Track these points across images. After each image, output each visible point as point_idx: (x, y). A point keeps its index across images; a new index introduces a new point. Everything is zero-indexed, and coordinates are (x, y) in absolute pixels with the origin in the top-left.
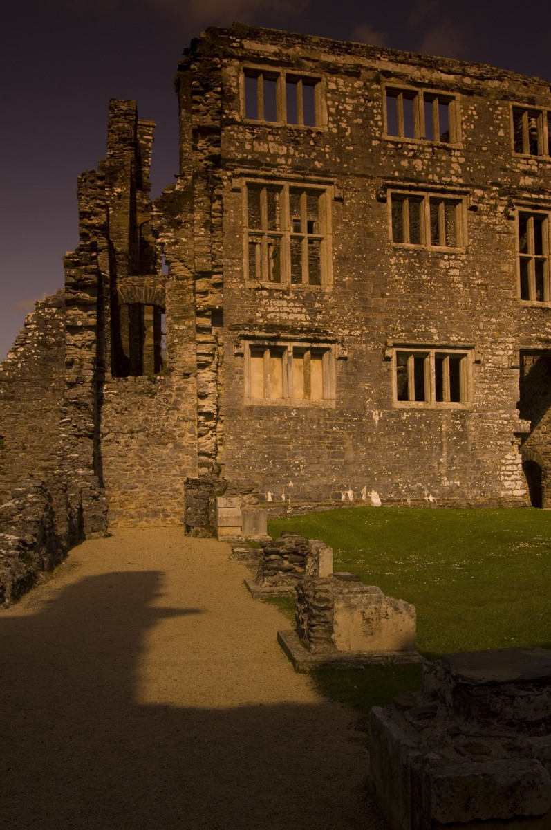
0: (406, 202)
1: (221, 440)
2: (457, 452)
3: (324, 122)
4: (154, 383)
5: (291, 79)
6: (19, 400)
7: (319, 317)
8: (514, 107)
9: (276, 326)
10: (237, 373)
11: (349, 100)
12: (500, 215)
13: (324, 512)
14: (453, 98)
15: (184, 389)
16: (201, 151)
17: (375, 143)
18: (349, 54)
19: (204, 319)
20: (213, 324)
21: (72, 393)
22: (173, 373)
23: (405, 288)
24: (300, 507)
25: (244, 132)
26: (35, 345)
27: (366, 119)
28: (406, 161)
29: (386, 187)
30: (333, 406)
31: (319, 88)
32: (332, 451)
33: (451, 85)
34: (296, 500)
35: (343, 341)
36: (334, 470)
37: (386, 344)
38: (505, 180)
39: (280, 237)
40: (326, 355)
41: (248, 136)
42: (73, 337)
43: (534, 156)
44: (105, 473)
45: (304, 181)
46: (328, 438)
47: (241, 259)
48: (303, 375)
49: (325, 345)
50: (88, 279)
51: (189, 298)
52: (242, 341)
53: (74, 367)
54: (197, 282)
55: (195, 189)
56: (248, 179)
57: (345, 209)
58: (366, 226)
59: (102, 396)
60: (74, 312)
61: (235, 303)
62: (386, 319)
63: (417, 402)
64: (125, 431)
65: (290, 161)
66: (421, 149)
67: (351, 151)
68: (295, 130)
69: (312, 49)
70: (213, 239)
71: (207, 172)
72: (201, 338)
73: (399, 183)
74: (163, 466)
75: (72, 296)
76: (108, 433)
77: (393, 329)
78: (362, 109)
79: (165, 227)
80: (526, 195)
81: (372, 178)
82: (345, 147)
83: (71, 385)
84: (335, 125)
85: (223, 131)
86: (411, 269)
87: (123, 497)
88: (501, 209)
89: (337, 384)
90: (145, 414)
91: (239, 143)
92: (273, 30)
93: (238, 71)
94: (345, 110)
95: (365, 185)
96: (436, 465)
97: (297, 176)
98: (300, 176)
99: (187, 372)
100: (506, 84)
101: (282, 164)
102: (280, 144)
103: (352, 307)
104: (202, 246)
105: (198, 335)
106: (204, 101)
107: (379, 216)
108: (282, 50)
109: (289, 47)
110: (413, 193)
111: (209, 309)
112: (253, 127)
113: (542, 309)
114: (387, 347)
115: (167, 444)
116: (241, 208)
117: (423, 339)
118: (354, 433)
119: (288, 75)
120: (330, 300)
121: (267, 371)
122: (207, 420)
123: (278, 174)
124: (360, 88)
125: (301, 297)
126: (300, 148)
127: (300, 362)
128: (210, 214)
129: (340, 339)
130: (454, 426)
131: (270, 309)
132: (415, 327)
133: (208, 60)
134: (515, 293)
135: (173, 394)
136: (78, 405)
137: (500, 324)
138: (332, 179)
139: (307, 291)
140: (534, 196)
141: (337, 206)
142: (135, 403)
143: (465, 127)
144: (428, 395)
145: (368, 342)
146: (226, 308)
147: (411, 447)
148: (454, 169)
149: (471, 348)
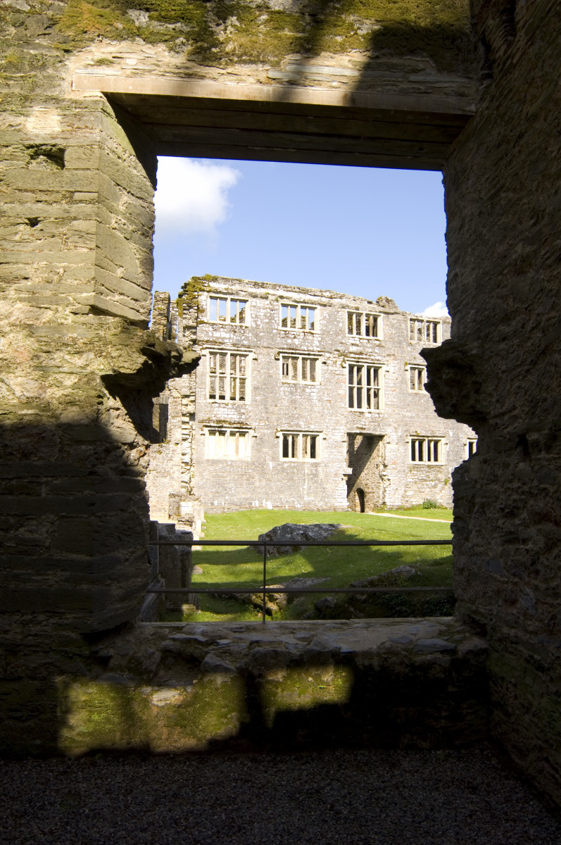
0: (290, 360)
1: (193, 475)
2: (313, 483)
3: (248, 322)
4: (161, 447)
7: (243, 417)
8: (348, 312)
9: (222, 421)
10: (202, 443)
11: (262, 310)
12: (338, 366)
13: (243, 511)
14: (316, 308)
15: (176, 450)
16: (187, 337)
17: (275, 331)
18: (263, 288)
19: (186, 417)
20: (190, 420)
22: (170, 443)
23: (287, 402)
24: (231, 508)
25: (209, 327)
27: (271, 319)
28: (290, 340)
29: (279, 353)
30: (249, 460)
31: (247, 305)
32: (248, 482)
33: (315, 302)
34: (229, 505)
35: (255, 428)
36: (249, 491)
37: (277, 430)
38: (341, 348)
39: (225, 377)
40: (247, 435)
41: (211, 329)
43: (358, 336)
45: (238, 350)
46: (246, 475)
47: (205, 388)
48: (235, 444)
49: (246, 430)
51: (179, 407)
52: (205, 428)
54: (183, 400)
56: (210, 350)
58: (269, 372)
61: (201, 410)
62: (277, 418)
63: (292, 458)
65: (231, 341)
66: (298, 334)
67: (261, 336)
68: (234, 326)
69: (244, 286)
70: (191, 379)
71: (189, 347)
72: (184, 426)
73: (286, 351)
74: (164, 487)
77: (281, 423)
78: (268, 315)
80: (352, 355)
81: (272, 349)
82: (259, 333)
84: (254, 323)
85: (198, 327)
86: (291, 393)
88: (340, 363)
89: (252, 449)
90: (156, 462)
91: (206, 332)
92: (224, 277)
93: (207, 297)
94: (260, 315)
95: (269, 352)
96: (301, 489)
97: (234, 348)
98: (236, 348)
99: (177, 443)
100: (344, 301)
101: (227, 343)
102: (226, 333)
103: (260, 411)
104: (185, 383)
106: (188, 313)
107: (275, 367)
108: (229, 287)
109: (232, 285)
110: (293, 355)
111: (188, 413)
112: (213, 324)
113: (360, 412)
115: (167, 477)
116: (206, 364)
117: (297, 427)
118: (259, 473)
119: (232, 299)
120: (249, 408)
121: (218, 442)
122: (186, 466)
123: (224, 347)
124: (268, 305)
125: (235, 407)
126: (236, 335)
127: (233, 438)
129: (253, 427)
130: (311, 470)
131: (219, 413)
132: (292, 421)
133: (192, 293)
134: (345, 405)
135: (170, 453)
137: (337, 420)
138: (251, 349)
139: (238, 404)
140: (357, 356)
141: (254, 363)
143: (321, 322)
144: (298, 455)
145: (268, 429)
146: (197, 412)
147: (289, 480)
148: (314, 344)
149: (321, 432)
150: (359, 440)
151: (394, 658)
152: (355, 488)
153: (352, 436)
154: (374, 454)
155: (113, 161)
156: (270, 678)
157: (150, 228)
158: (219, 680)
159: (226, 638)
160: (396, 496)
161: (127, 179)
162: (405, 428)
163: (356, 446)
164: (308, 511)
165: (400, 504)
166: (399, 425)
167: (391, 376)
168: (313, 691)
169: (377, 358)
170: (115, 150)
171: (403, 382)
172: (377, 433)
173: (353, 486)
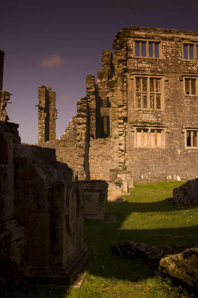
0: (190, 81)
1: (127, 158)
3: (161, 56)
4: (106, 141)
5: (150, 43)
6: (67, 147)
7: (160, 119)
9: (145, 122)
10: (132, 137)
11: (170, 48)
13: (160, 182)
15: (115, 142)
16: (120, 67)
17: (179, 62)
18: (170, 33)
19: (121, 120)
20: (124, 122)
21: (79, 143)
22: (111, 137)
23: (189, 109)
24: (152, 180)
25: (134, 61)
26: (72, 130)
27: (176, 54)
28: (190, 67)
29: (183, 76)
30: (164, 148)
31: (160, 45)
32: (164, 163)
34: (151, 178)
35: (168, 127)
36: (164, 169)
37: (183, 128)
39: (147, 94)
40: (162, 132)
41: (136, 62)
42: (79, 126)
44: (90, 168)
45: (155, 75)
46: (162, 158)
47: (133, 101)
48: (154, 138)
49: (162, 128)
50: (84, 108)
51: (116, 114)
52: (134, 127)
53: (79, 135)
54: (119, 109)
55: (118, 79)
56: (136, 76)
57: (169, 84)
58: (176, 89)
59: (89, 145)
60: (80, 118)
61: (131, 115)
62: (182, 120)
63: (194, 147)
64: (96, 155)
65: (150, 69)
66: (195, 63)
67: (171, 65)
68: (152, 59)
69: (157, 33)
70: (124, 95)
71: (122, 74)
72: (120, 126)
73: (187, 75)
74: (108, 167)
75: (79, 114)
76: (91, 156)
77: (185, 123)
78: (174, 51)
79: (109, 91)
81: (178, 73)
82: (168, 64)
83: (79, 141)
84: (165, 57)
85: (128, 60)
86: (192, 103)
87: (96, 176)
89: (166, 141)
90: (103, 150)
91: (133, 64)
92: (144, 27)
93: (133, 41)
94: (169, 52)
95: (176, 76)
97: (152, 74)
99: (116, 137)
101: (147, 70)
102: (147, 64)
103: (171, 116)
104: (120, 97)
105: (119, 125)
106: (121, 52)
107: (180, 86)
108: (147, 34)
109: (150, 32)
110: (192, 78)
111: (122, 117)
112: (138, 59)
114: (183, 129)
115: (109, 160)
116: (133, 85)
117: (196, 126)
118: (171, 157)
119: (149, 42)
120: (163, 113)
121: (143, 137)
122: (122, 152)
123: (146, 73)
124: (174, 44)
125: (153, 113)
126: (153, 65)
127: (153, 134)
128: (123, 87)
129: (166, 126)
131: (143, 117)
132: (193, 122)
133: (122, 39)
135: (111, 144)
136: (80, 147)
138: (164, 74)
139: (155, 111)
141: (166, 83)
142: (100, 147)
144: (197, 144)
145: (176, 127)
146: (128, 117)
147: (191, 162)
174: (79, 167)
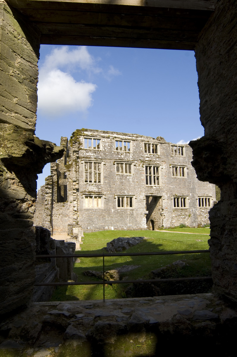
0: (120, 164)
1: (78, 216)
2: (131, 218)
3: (101, 148)
4: (64, 204)
5: (95, 139)
7: (100, 190)
8: (144, 143)
9: (91, 192)
10: (82, 202)
11: (107, 143)
12: (141, 167)
13: (101, 231)
14: (131, 142)
15: (71, 205)
16: (75, 155)
17: (113, 152)
18: (107, 133)
19: (75, 191)
20: (77, 192)
21: (46, 207)
22: (68, 202)
23: (119, 183)
24: (95, 230)
26: (41, 195)
27: (111, 147)
28: (120, 156)
29: (115, 161)
30: (103, 208)
31: (101, 141)
32: (103, 218)
33: (130, 139)
34: (95, 228)
35: (105, 195)
36: (103, 222)
37: (115, 195)
38: (142, 159)
39: (92, 173)
40: (102, 198)
41: (85, 152)
42: (47, 195)
43: (149, 153)
44: (53, 223)
45: (97, 161)
46: (102, 215)
47: (83, 178)
48: (97, 202)
49: (101, 196)
50: (50, 183)
51: (72, 186)
52: (83, 195)
53: (47, 201)
54: (73, 183)
55: (73, 164)
56: (85, 161)
58: (111, 170)
59: (53, 207)
60: (47, 189)
61: (81, 187)
62: (115, 190)
63: (122, 207)
64: (58, 214)
65: (94, 157)
66: (123, 153)
67: (107, 154)
68: (95, 150)
69: (99, 133)
70: (77, 174)
71: (75, 160)
72: (74, 195)
73: (118, 161)
74: (66, 222)
75: (47, 186)
76: (54, 215)
77: (116, 192)
78: (110, 145)
79: (67, 171)
80: (147, 162)
81: (112, 160)
83: (46, 205)
84: (104, 149)
85: (79, 151)
86: (121, 179)
87: (57, 228)
88: (141, 165)
89: (104, 204)
90: (62, 211)
91: (82, 154)
92: (90, 129)
93: (83, 138)
94: (106, 145)
95: (110, 161)
96: (126, 221)
98: (96, 160)
99: (71, 202)
100: (142, 138)
101: (92, 158)
102: (92, 153)
103: (107, 187)
104: (74, 175)
106: (75, 145)
107: (113, 168)
108: (93, 133)
110: (121, 162)
111: (76, 189)
112: (86, 150)
113: (151, 187)
115: (67, 217)
116: (83, 167)
117: (123, 194)
118: (108, 214)
120: (102, 186)
121: (89, 201)
122: (75, 212)
123: (91, 160)
124: (109, 141)
126: (96, 154)
127: (96, 199)
128: (76, 169)
130: (130, 212)
131: (89, 188)
132: (121, 191)
133: (76, 137)
134: (144, 183)
135: (68, 206)
136: (47, 209)
137: (141, 190)
138: (103, 160)
139: (97, 184)
140: (149, 162)
141: (104, 166)
142: (60, 208)
143: (133, 148)
144: (124, 206)
145: (111, 195)
146: (79, 188)
147: (121, 217)
148: (131, 157)
149: (134, 195)
150: (151, 198)
151: (182, 326)
152: (150, 220)
153: (147, 197)
154: (158, 205)
155: (11, 38)
156: (107, 342)
157: (35, 79)
158: (75, 344)
159: (81, 313)
160: (168, 223)
161: (20, 50)
162: (171, 193)
163: (150, 201)
164: (130, 230)
165: (170, 226)
166: (168, 192)
167: (164, 170)
168: (133, 349)
169: (158, 163)
170: (13, 32)
171: (169, 173)
172: (159, 195)
173: (149, 219)
174: (47, 223)
